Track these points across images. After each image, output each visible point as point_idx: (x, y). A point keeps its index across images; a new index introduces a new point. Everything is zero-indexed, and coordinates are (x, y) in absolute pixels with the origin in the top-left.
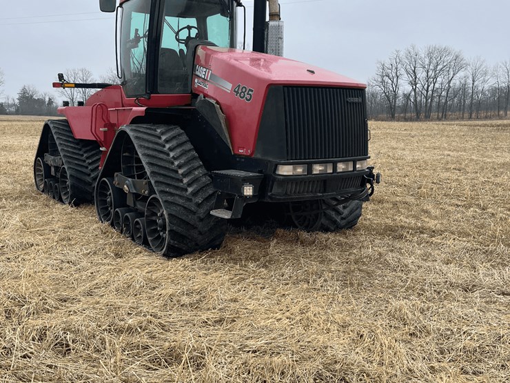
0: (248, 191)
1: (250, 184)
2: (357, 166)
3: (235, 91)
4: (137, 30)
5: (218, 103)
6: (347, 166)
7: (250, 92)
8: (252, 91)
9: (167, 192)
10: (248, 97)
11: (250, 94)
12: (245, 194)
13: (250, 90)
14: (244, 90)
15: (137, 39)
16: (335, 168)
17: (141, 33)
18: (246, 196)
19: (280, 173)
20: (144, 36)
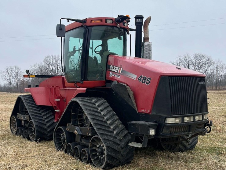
0: (152, 132)
1: (153, 129)
2: (204, 117)
3: (138, 79)
4: (75, 47)
5: (127, 85)
6: (200, 117)
7: (149, 80)
8: (150, 79)
9: (104, 134)
10: (148, 82)
11: (149, 81)
12: (151, 134)
13: (149, 79)
14: (145, 78)
15: (75, 51)
16: (194, 119)
17: (77, 48)
18: (151, 135)
19: (168, 122)
20: (79, 50)
